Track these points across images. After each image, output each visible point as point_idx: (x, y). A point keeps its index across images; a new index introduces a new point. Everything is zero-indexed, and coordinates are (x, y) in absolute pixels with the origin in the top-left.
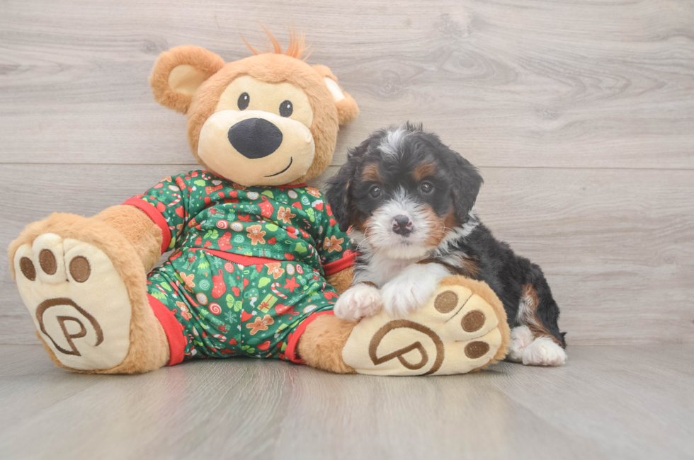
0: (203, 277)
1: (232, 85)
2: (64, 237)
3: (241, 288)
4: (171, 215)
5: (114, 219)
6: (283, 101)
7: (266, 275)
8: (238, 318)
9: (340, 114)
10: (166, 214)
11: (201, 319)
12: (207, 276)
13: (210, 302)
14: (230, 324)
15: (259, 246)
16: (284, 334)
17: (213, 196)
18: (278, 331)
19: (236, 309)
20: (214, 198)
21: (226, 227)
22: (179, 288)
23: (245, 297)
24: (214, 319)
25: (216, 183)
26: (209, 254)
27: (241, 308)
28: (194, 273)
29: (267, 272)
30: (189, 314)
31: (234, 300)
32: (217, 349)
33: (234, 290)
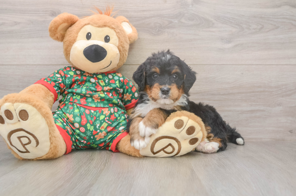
0: (77, 116)
1: (83, 29)
2: (13, 103)
3: (93, 120)
6: (106, 35)
7: (103, 114)
8: (92, 133)
9: (130, 40)
11: (76, 134)
12: (78, 115)
13: (80, 127)
14: (88, 136)
15: (98, 103)
16: (110, 139)
18: (108, 138)
19: (91, 130)
22: (66, 121)
23: (95, 124)
24: (82, 134)
25: (78, 72)
26: (78, 106)
27: (93, 129)
28: (72, 114)
29: (103, 113)
30: (71, 132)
31: (90, 126)
32: (81, 146)
33: (90, 121)
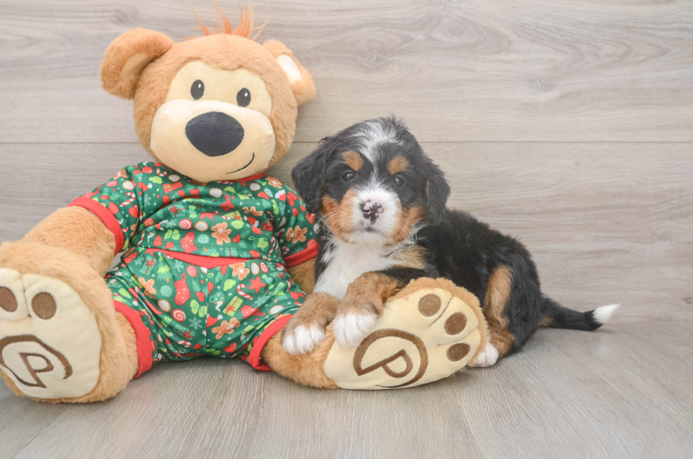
0: (164, 282)
1: (183, 70)
2: (22, 273)
3: (206, 292)
4: (124, 216)
5: (61, 228)
6: (240, 89)
7: (230, 277)
8: (203, 324)
10: (119, 215)
11: (164, 326)
12: (168, 281)
13: (173, 309)
14: (194, 330)
15: (225, 246)
16: (250, 336)
17: (172, 195)
18: (244, 333)
19: (201, 315)
20: (174, 197)
21: (189, 227)
22: (139, 295)
23: (210, 301)
24: (178, 326)
25: (174, 178)
26: (169, 257)
27: (206, 313)
28: (154, 278)
29: (231, 273)
30: (151, 322)
31: (198, 305)
32: (181, 354)
33: (199, 295)
